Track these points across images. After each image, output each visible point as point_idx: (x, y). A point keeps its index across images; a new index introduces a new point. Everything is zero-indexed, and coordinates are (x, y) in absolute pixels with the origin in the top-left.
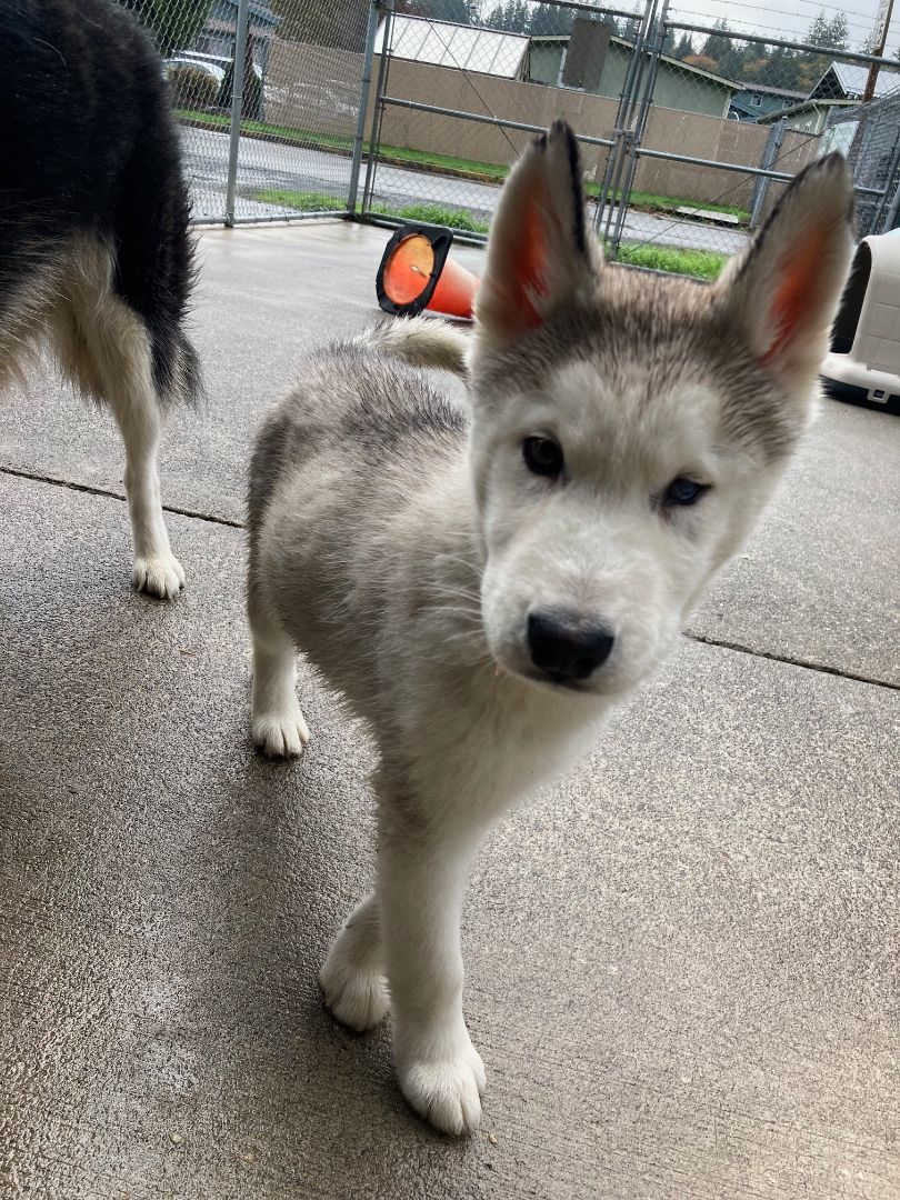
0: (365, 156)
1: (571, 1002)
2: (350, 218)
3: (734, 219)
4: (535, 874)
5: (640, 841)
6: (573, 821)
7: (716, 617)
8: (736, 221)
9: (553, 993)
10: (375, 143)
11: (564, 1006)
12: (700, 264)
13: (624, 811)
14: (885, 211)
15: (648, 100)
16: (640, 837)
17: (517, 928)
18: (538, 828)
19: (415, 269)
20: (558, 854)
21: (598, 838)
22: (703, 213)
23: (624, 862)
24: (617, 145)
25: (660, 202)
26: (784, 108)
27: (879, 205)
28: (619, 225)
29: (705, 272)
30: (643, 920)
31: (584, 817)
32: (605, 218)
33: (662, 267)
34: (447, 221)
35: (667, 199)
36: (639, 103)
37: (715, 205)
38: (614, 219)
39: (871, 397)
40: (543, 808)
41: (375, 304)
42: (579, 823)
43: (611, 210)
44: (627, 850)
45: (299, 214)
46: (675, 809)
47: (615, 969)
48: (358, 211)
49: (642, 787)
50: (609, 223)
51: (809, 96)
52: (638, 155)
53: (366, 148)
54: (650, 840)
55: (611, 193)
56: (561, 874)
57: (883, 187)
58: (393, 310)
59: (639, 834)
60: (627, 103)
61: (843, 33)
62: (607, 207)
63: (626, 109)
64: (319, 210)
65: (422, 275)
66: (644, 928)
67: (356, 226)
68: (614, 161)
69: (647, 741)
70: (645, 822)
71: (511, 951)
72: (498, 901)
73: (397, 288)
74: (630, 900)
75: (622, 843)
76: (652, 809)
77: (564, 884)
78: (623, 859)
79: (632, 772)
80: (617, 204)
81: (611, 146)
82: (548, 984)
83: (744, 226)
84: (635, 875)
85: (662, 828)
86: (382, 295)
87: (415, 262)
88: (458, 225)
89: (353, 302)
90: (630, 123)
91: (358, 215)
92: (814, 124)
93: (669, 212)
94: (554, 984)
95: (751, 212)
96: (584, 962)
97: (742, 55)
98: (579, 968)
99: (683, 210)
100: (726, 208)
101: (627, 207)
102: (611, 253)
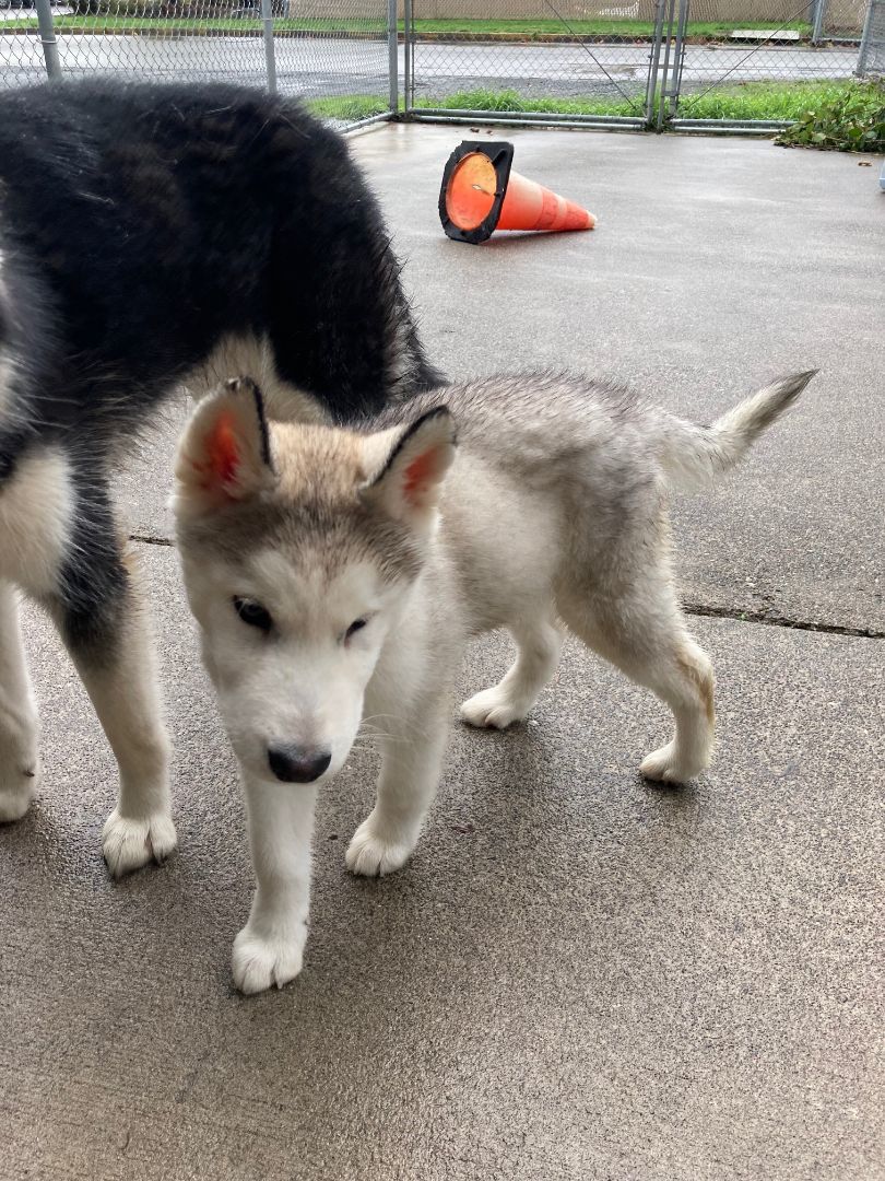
0: (400, 36)
1: (816, 1163)
2: (395, 119)
3: (793, 35)
4: (746, 991)
5: (849, 927)
6: (773, 910)
7: (874, 599)
8: (797, 38)
9: (795, 1154)
10: (409, 18)
11: (810, 1169)
12: (769, 104)
13: (825, 889)
16: (849, 921)
17: (742, 1068)
18: (739, 928)
19: (477, 188)
20: (765, 960)
21: (805, 931)
22: (758, 34)
23: (838, 959)
25: (712, 29)
28: (679, 67)
29: (775, 111)
30: (873, 1038)
31: (784, 904)
33: (728, 115)
34: (494, 105)
35: (717, 25)
37: (770, 22)
40: (738, 899)
41: (441, 233)
42: (780, 914)
44: (838, 942)
45: (357, 124)
46: (878, 877)
47: (855, 1111)
48: (401, 109)
49: (839, 851)
53: (400, 27)
54: (861, 925)
56: (774, 987)
58: (460, 237)
59: (846, 918)
62: (664, 47)
64: (363, 119)
65: (485, 192)
66: (876, 1050)
67: (401, 127)
69: (832, 786)
70: (850, 900)
71: (740, 1102)
72: (715, 1035)
73: (461, 212)
74: (854, 1013)
75: (831, 934)
76: (853, 880)
77: (779, 1001)
78: (836, 956)
79: (823, 832)
82: (788, 1142)
83: (806, 40)
84: (852, 976)
85: (869, 905)
86: (447, 222)
87: (476, 181)
88: (505, 107)
89: (418, 233)
91: (403, 115)
93: (721, 39)
94: (794, 1141)
95: (811, 23)
96: (820, 1105)
98: (817, 1116)
99: (737, 34)
100: (783, 23)
101: (685, 40)
102: (671, 109)
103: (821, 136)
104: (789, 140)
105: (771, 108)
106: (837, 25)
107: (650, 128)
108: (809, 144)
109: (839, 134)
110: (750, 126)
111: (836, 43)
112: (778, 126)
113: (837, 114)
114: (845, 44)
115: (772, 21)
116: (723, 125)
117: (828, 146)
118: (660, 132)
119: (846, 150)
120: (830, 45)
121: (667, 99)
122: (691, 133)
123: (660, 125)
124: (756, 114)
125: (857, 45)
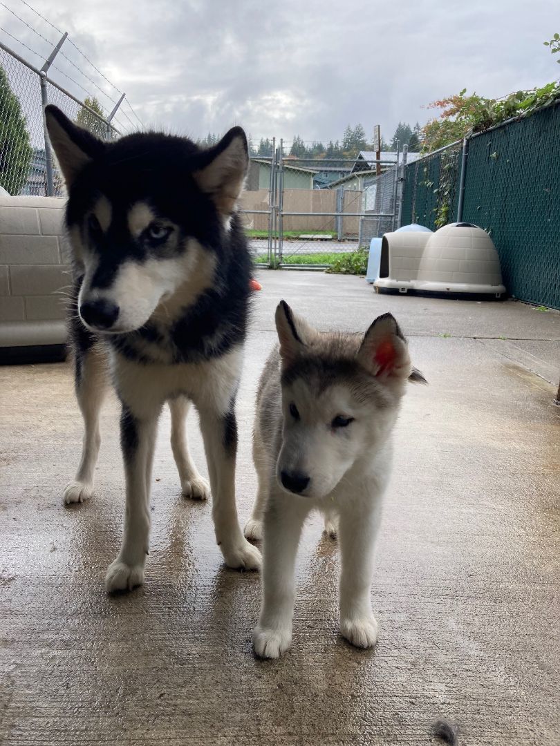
3: (329, 237)
8: (331, 237)
14: (396, 222)
15: (282, 192)
24: (272, 212)
25: (290, 234)
26: (341, 178)
27: (393, 220)
28: (280, 248)
29: (324, 262)
32: (273, 246)
33: (304, 263)
35: (292, 232)
36: (278, 193)
37: (318, 231)
38: (277, 247)
39: (400, 291)
43: (275, 242)
50: (275, 249)
51: (352, 169)
52: (282, 215)
55: (273, 234)
57: (392, 212)
60: (273, 194)
61: (362, 134)
62: (273, 241)
63: (273, 196)
68: (272, 220)
80: (277, 238)
81: (270, 214)
83: (335, 239)
90: (276, 203)
92: (358, 184)
93: (295, 239)
95: (337, 232)
97: (312, 152)
99: (303, 236)
100: (323, 231)
101: (282, 240)
102: (279, 260)
103: (344, 269)
104: (330, 271)
105: (322, 260)
106: (349, 232)
107: (271, 268)
108: (339, 272)
109: (351, 268)
110: (314, 266)
111: (349, 240)
112: (326, 267)
113: (349, 261)
114: (353, 240)
115: (317, 231)
116: (302, 266)
117: (347, 273)
118: (276, 269)
119: (355, 274)
120: (347, 241)
121: (277, 256)
122: (289, 270)
123: (275, 267)
124: (316, 262)
125: (357, 240)
